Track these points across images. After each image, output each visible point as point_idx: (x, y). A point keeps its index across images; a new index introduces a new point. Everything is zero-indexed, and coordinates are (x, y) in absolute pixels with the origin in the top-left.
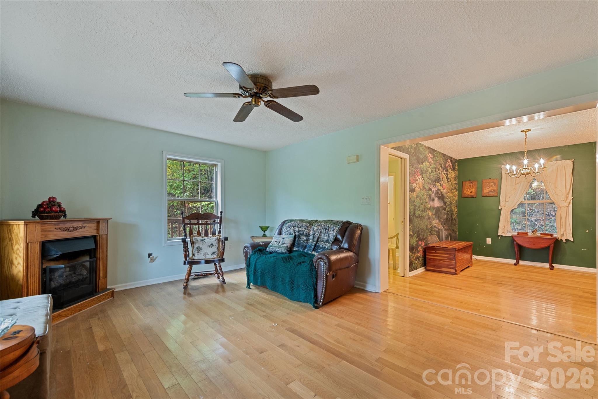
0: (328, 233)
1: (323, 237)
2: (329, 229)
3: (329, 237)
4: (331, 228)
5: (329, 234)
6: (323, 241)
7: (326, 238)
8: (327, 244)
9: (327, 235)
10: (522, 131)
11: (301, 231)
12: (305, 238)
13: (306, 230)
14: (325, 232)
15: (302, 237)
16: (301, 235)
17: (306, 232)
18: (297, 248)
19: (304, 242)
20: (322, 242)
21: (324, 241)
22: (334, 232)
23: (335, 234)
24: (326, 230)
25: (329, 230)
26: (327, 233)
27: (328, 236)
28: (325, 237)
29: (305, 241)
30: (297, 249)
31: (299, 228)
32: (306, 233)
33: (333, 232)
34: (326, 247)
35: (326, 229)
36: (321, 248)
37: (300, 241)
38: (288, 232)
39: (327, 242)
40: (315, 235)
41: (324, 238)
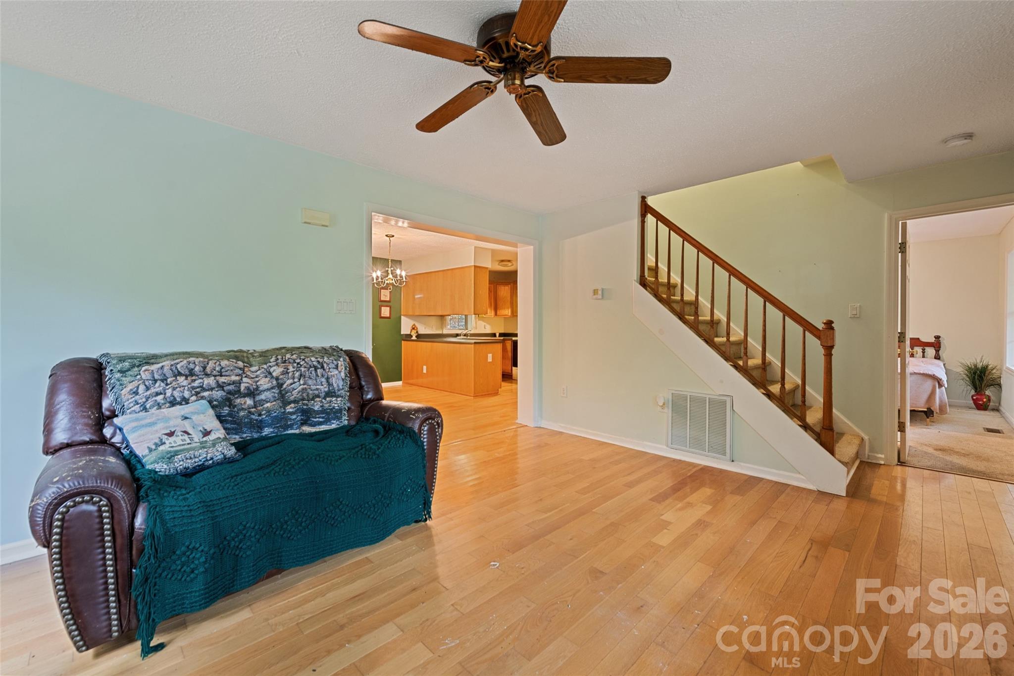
0: (326, 377)
1: (314, 387)
2: (323, 367)
3: (330, 384)
4: (328, 364)
5: (328, 379)
6: (318, 396)
7: (324, 388)
8: (334, 399)
9: (323, 380)
10: (387, 236)
11: (229, 384)
12: (249, 402)
13: (245, 380)
14: (317, 375)
15: (238, 401)
16: (232, 397)
17: (247, 385)
18: (236, 434)
19: (250, 412)
20: (318, 399)
21: (323, 395)
22: (340, 372)
23: (343, 374)
24: (318, 370)
25: (324, 370)
26: (323, 376)
27: (328, 381)
28: (317, 387)
29: (253, 410)
30: (237, 437)
31: (218, 378)
32: (248, 388)
33: (337, 372)
34: (334, 407)
35: (316, 368)
36: (318, 412)
37: (238, 413)
38: (161, 397)
39: (332, 396)
40: (284, 386)
41: (317, 389)
